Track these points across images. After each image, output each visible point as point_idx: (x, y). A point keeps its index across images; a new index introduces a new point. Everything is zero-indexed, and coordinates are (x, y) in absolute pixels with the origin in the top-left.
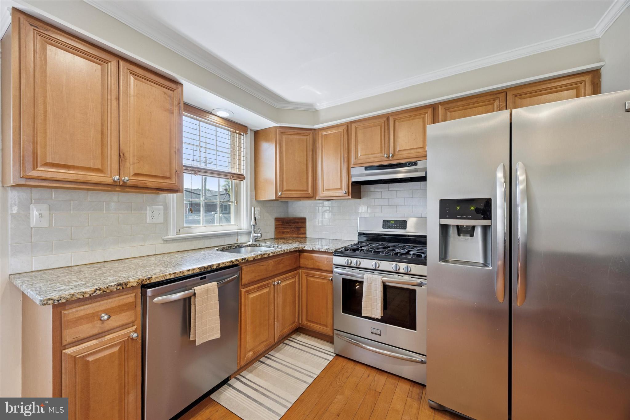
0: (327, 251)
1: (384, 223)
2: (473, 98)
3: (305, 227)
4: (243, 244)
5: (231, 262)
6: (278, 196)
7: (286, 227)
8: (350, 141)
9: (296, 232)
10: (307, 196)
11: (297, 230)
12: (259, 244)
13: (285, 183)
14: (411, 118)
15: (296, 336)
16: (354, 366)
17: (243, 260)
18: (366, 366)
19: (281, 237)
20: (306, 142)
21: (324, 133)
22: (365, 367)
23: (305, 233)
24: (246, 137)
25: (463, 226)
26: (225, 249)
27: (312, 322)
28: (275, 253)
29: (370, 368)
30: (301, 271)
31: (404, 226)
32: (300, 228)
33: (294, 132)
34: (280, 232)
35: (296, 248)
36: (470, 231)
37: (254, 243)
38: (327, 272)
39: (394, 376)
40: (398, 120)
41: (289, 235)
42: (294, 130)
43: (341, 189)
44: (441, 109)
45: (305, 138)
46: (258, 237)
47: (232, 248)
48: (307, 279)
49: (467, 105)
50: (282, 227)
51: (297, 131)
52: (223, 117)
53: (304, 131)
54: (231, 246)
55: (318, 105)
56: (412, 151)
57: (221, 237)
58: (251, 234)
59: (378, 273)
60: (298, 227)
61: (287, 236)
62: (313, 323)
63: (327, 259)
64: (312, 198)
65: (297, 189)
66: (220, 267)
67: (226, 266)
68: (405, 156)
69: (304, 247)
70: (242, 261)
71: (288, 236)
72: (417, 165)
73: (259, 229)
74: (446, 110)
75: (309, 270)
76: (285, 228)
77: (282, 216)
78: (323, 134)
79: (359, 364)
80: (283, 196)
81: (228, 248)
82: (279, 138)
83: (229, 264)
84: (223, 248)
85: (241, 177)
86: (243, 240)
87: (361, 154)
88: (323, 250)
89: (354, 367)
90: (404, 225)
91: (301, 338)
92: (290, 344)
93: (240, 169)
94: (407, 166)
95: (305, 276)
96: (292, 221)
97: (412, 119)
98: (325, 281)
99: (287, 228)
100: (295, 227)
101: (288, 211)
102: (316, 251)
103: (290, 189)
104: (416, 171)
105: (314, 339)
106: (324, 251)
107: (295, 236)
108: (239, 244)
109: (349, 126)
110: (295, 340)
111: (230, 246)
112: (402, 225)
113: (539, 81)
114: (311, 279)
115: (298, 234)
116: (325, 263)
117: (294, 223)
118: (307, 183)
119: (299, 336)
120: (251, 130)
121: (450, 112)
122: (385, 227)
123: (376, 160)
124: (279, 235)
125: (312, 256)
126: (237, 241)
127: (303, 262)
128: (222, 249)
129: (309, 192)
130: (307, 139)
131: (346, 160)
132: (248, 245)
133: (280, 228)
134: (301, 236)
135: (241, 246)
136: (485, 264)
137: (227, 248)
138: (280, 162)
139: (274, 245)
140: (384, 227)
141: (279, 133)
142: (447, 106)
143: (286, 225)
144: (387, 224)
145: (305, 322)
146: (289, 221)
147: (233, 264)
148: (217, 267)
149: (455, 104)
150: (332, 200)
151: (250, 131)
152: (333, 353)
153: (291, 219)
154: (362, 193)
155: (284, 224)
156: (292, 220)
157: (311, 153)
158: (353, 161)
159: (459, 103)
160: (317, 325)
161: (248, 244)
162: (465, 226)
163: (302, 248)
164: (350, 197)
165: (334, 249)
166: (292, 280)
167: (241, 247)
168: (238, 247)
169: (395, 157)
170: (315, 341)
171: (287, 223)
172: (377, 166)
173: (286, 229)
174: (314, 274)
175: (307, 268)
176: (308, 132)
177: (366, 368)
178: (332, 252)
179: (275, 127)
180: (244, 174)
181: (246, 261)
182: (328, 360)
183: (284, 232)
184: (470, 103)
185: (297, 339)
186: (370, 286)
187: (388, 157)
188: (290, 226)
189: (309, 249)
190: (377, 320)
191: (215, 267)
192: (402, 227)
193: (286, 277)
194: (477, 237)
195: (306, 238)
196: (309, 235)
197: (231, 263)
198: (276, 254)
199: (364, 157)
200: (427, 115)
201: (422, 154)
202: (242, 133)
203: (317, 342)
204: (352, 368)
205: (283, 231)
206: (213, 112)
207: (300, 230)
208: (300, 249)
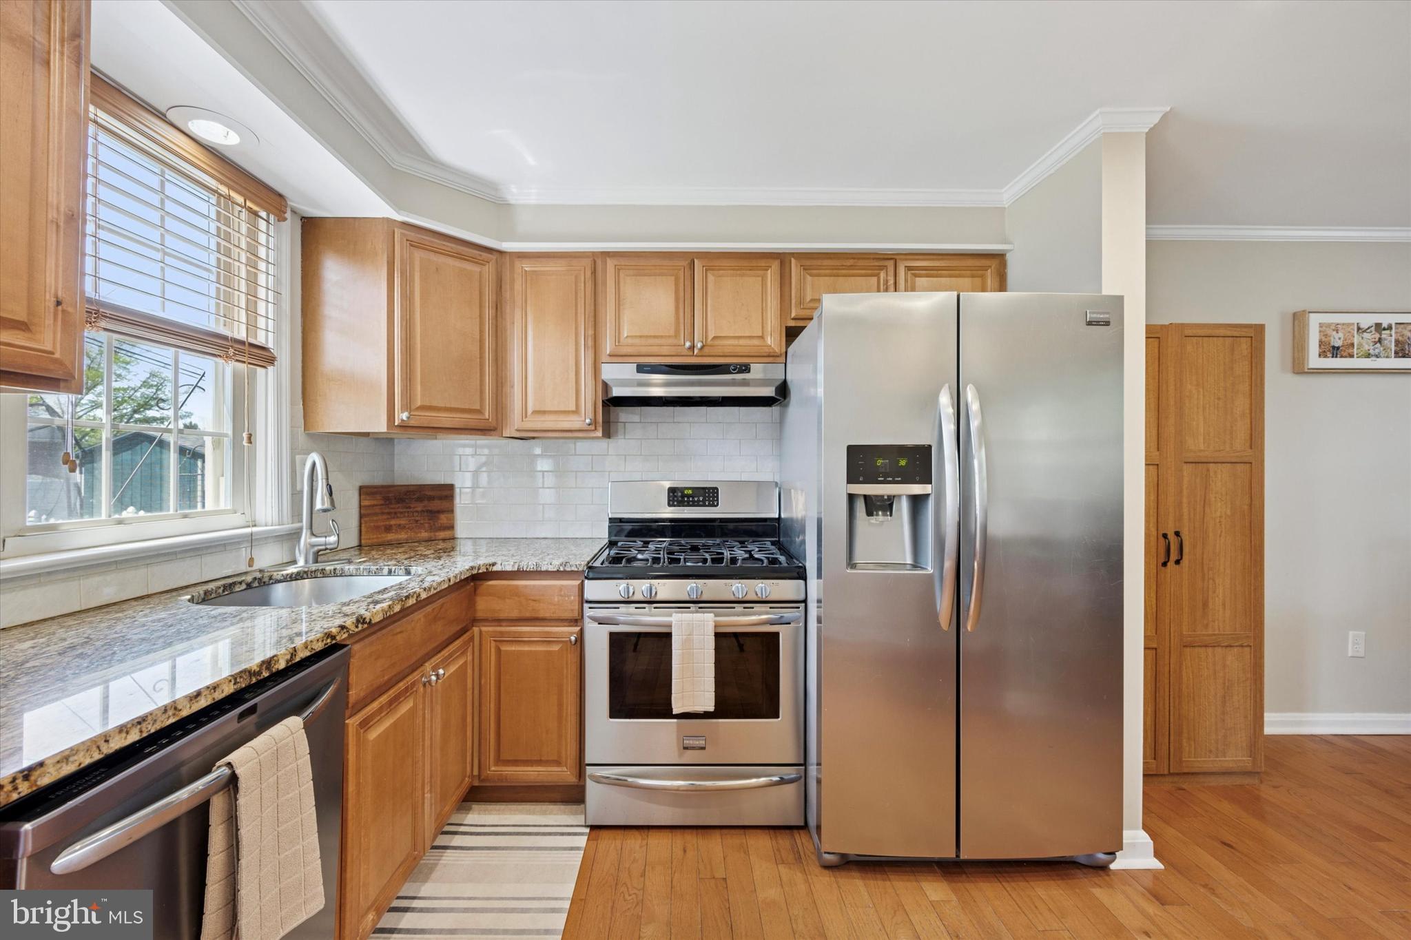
0: (562, 569)
1: (671, 494)
2: (848, 258)
3: (451, 511)
4: (275, 574)
5: (327, 638)
6: (396, 424)
7: (396, 513)
8: (600, 300)
9: (426, 525)
10: (481, 425)
11: (429, 520)
12: (332, 568)
13: (419, 388)
14: (738, 272)
15: (464, 815)
16: (643, 839)
17: (360, 626)
18: (668, 830)
19: (380, 540)
20: (480, 281)
21: (528, 266)
22: (667, 833)
23: (451, 527)
24: (277, 231)
25: (883, 496)
26: (213, 596)
27: (516, 762)
28: (432, 589)
29: (678, 832)
30: (481, 631)
31: (713, 501)
32: (439, 512)
33: (444, 248)
34: (377, 528)
35: (472, 568)
36: (884, 505)
37: (314, 567)
38: (561, 624)
39: (733, 831)
40: (713, 270)
41: (406, 533)
42: (444, 241)
43: (576, 412)
44: (796, 266)
45: (475, 269)
46: (328, 547)
47: (237, 588)
48: (498, 650)
49: (839, 269)
50: (383, 513)
51: (453, 245)
52: (204, 142)
53: (475, 252)
54: (234, 584)
55: (514, 190)
56: (742, 342)
57: (188, 555)
58: (299, 538)
59: (700, 608)
60: (431, 512)
61: (400, 536)
62: (518, 766)
63: (561, 590)
64: (492, 432)
65: (454, 405)
66: (298, 659)
67: (313, 652)
68: (727, 350)
69: (494, 564)
70: (357, 627)
71: (403, 536)
72: (749, 372)
73: (333, 521)
74: (804, 269)
75: (504, 624)
76: (393, 516)
77: (378, 480)
78: (527, 269)
79: (652, 833)
80: (412, 423)
81: (224, 591)
82: (402, 257)
83: (323, 644)
84: (206, 593)
85: (262, 356)
86: (267, 558)
87: (629, 335)
88: (551, 568)
89: (645, 842)
90: (714, 497)
91: (478, 816)
92: (453, 844)
93: (252, 326)
94: (731, 373)
95: (493, 643)
96: (414, 494)
97: (742, 276)
98: (556, 648)
99: (399, 515)
100: (423, 511)
101: (393, 465)
102: (530, 572)
103: (435, 404)
104: (745, 383)
105: (514, 807)
106: (555, 570)
107: (424, 535)
108: (258, 575)
109: (599, 263)
110: (462, 829)
111: (231, 585)
112: (709, 497)
113: (937, 252)
114: (513, 649)
115: (431, 529)
116: (556, 599)
117: (420, 499)
118: (482, 392)
119: (468, 814)
120: (294, 212)
121: (811, 275)
122: (673, 503)
123: (665, 350)
124: (375, 536)
125: (517, 587)
126: (250, 566)
127: (483, 605)
128: (202, 596)
129: (487, 417)
130: (480, 272)
131: (590, 343)
132: (292, 574)
133: (375, 514)
134: (442, 534)
135: (266, 579)
136: (915, 566)
137: (221, 591)
138: (404, 324)
139: (393, 568)
140: (671, 503)
141: (401, 239)
142: (808, 263)
143: (397, 506)
144: (677, 496)
145: (493, 769)
146: (406, 494)
147: (334, 642)
148: (288, 662)
149: (819, 262)
150: (534, 438)
151: (291, 214)
152: (584, 828)
153: (411, 489)
154: (611, 424)
155: (391, 503)
156: (414, 492)
157: (492, 312)
158: (608, 346)
159: (826, 262)
160: (529, 768)
161: (292, 570)
162: (886, 497)
163: (487, 569)
164: (599, 433)
165: (584, 563)
166: (461, 662)
167: (269, 584)
168: (256, 584)
169: (706, 350)
170: (521, 812)
171: (400, 500)
172: (666, 366)
173: (398, 517)
174: (521, 634)
175: (499, 621)
176: (485, 255)
177: (670, 835)
178: (576, 569)
179: (388, 220)
180: (270, 345)
181: (366, 626)
182: (578, 849)
183: (391, 526)
184: (843, 266)
185: (465, 823)
186: (688, 642)
187: (692, 348)
188: (410, 508)
189: (509, 568)
190: (706, 715)
191: (282, 665)
192: (709, 501)
193: (451, 655)
194: (901, 517)
195: (454, 538)
196: (461, 530)
197: (329, 641)
198: (433, 592)
199: (637, 341)
200: (769, 271)
201: (761, 351)
202: (263, 214)
203: (529, 812)
204: (641, 847)
205: (387, 523)
206: (171, 115)
207: (438, 518)
208: (480, 571)
